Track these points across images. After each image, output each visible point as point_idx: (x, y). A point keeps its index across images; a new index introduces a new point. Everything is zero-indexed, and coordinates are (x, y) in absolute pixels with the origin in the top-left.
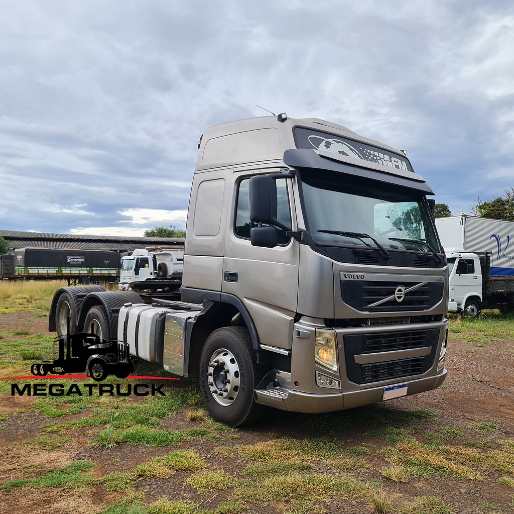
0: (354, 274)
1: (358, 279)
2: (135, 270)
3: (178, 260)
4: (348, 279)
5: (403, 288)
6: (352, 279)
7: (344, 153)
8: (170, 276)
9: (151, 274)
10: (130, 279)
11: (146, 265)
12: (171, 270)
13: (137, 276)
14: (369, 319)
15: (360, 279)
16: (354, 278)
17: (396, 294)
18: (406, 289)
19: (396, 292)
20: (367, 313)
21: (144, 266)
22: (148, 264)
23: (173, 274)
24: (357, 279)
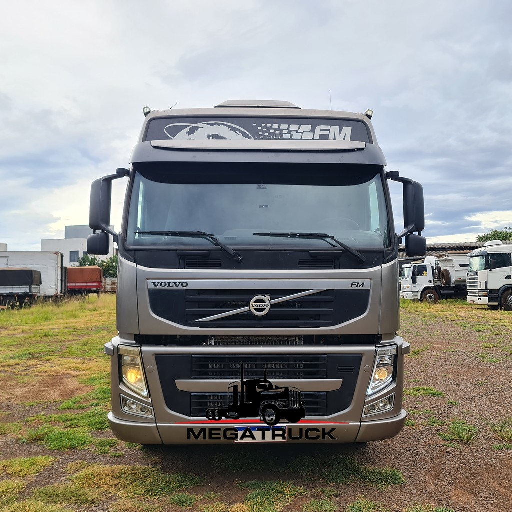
0: (169, 281)
1: (177, 288)
2: (412, 278)
3: (461, 266)
4: (159, 287)
5: (267, 298)
6: (166, 287)
7: (217, 137)
8: (453, 283)
9: (431, 282)
10: (408, 287)
11: (425, 272)
12: (455, 277)
13: (415, 285)
14: (214, 336)
15: (180, 287)
16: (169, 286)
17: (251, 306)
18: (271, 299)
19: (252, 302)
20: (198, 328)
21: (422, 274)
22: (427, 271)
23: (456, 281)
24: (175, 287)
